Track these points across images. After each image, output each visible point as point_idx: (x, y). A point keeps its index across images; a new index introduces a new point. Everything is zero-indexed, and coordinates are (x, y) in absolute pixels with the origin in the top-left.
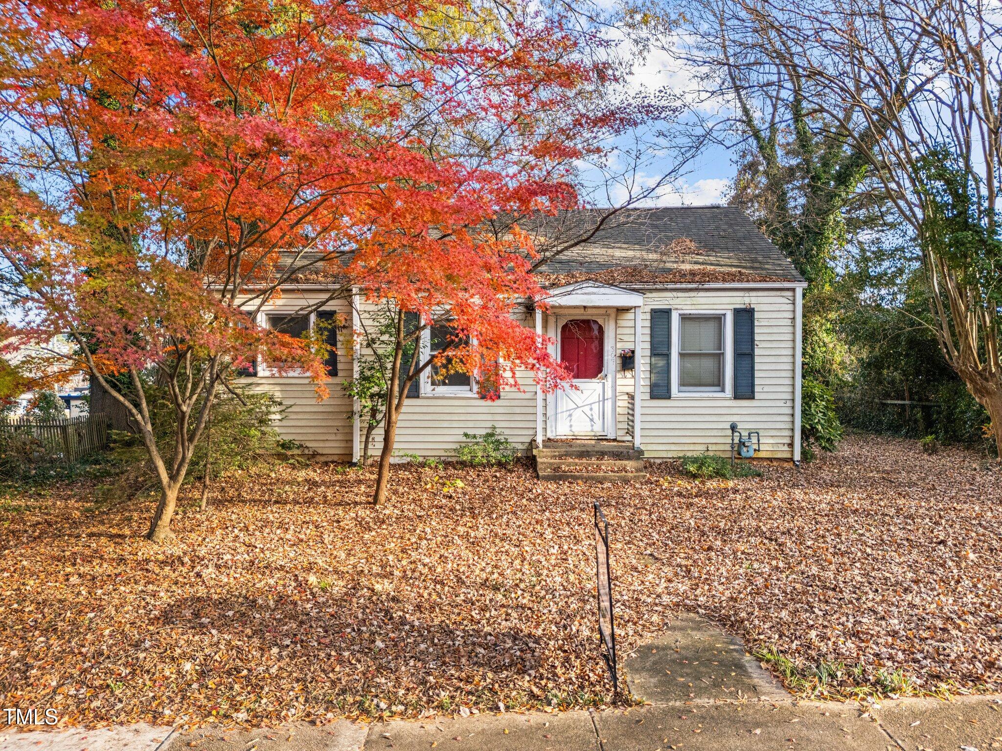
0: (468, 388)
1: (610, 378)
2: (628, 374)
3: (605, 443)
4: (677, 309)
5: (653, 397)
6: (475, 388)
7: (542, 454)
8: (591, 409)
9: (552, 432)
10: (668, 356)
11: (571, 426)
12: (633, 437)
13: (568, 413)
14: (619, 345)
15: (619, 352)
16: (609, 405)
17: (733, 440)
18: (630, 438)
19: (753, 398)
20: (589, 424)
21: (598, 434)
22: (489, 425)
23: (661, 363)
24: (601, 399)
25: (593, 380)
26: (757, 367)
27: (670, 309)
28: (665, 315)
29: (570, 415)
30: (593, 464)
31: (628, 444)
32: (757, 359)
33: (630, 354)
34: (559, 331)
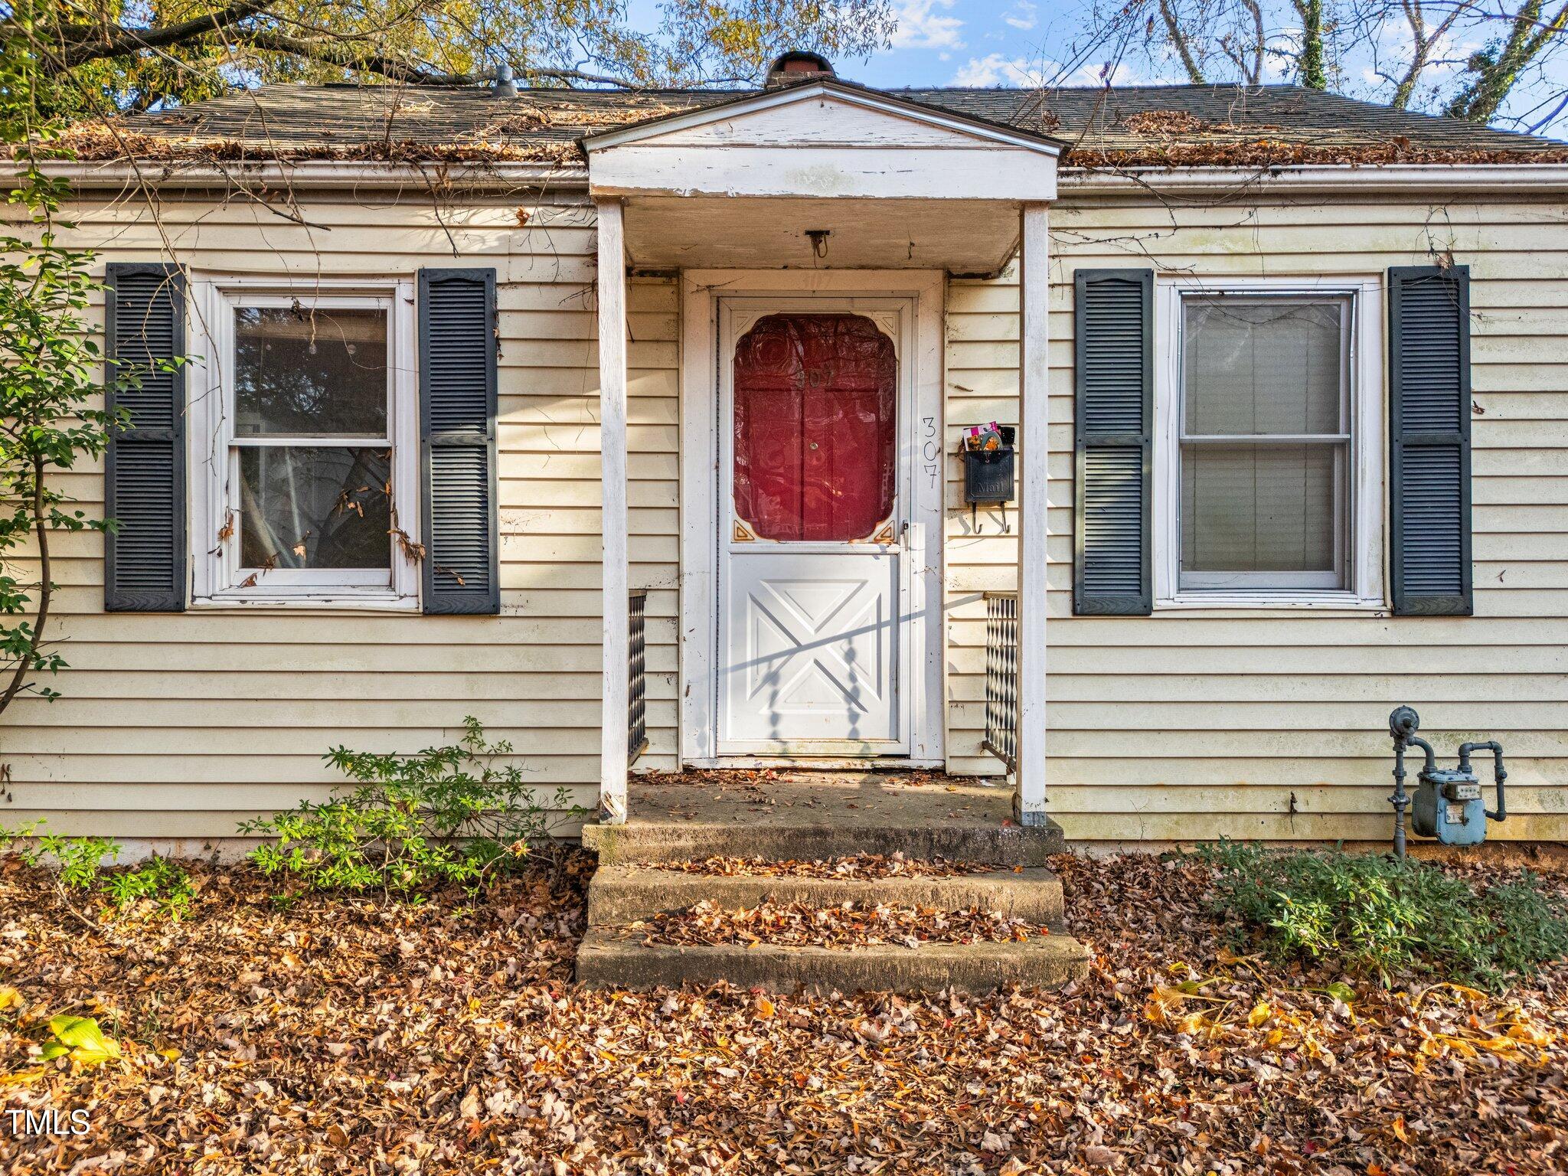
0: (379, 575)
1: (918, 536)
2: (987, 520)
3: (899, 785)
4: (1172, 274)
5: (1081, 609)
6: (408, 576)
7: (621, 846)
8: (850, 656)
9: (701, 741)
10: (1139, 450)
11: (775, 719)
12: (1012, 767)
13: (763, 669)
14: (955, 410)
15: (954, 437)
16: (915, 634)
17: (1399, 774)
18: (998, 767)
19: (1467, 613)
20: (841, 709)
21: (876, 750)
22: (456, 716)
23: (1116, 472)
24: (886, 616)
25: (858, 545)
26: (1480, 492)
27: (1149, 273)
28: (1132, 294)
29: (773, 678)
30: (841, 894)
31: (989, 791)
32: (1479, 464)
33: (996, 442)
34: (729, 355)
